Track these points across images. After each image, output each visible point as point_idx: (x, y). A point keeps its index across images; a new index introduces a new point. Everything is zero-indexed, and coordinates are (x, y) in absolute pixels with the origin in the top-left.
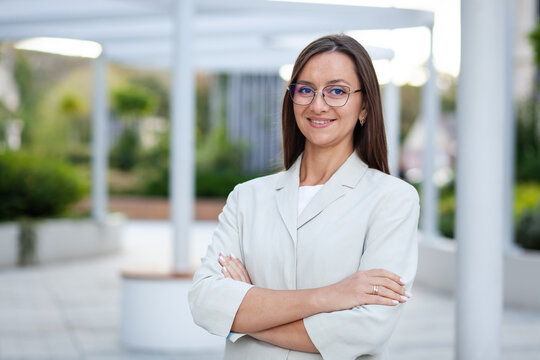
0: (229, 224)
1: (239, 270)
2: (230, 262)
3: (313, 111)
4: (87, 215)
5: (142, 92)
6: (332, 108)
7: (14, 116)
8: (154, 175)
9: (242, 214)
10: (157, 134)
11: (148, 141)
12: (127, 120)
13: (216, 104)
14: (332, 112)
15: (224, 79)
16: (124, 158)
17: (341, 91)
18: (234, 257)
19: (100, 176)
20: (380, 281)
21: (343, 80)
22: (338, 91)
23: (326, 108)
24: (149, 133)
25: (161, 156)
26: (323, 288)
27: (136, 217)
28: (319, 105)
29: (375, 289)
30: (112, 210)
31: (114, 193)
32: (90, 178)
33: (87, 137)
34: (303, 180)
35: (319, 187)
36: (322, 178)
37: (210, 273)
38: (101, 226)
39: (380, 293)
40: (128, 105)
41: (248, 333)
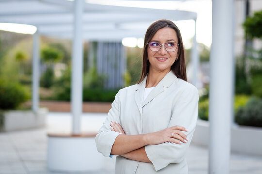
3: (160, 54)
4: (29, 108)
5: (55, 50)
6: (168, 52)
8: (61, 90)
10: (62, 71)
11: (58, 74)
12: (48, 64)
13: (91, 57)
14: (168, 54)
15: (95, 44)
16: (47, 82)
19: (36, 91)
23: (166, 53)
24: (59, 71)
27: (53, 110)
30: (41, 106)
31: (42, 99)
32: (31, 91)
33: (29, 72)
36: (155, 84)
38: (36, 114)
40: (49, 56)
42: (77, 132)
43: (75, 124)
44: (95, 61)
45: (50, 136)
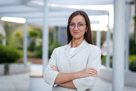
0: (53, 58)
1: (56, 69)
2: (54, 67)
7: (4, 38)
9: (56, 55)
18: (54, 65)
20: (92, 70)
21: (82, 22)
22: (81, 25)
26: (77, 72)
28: (76, 28)
29: (91, 72)
34: (72, 47)
35: (76, 48)
36: (77, 46)
37: (49, 69)
39: (92, 73)
41: (59, 84)
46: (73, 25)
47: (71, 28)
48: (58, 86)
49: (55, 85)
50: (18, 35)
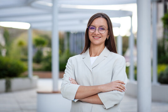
3: (95, 34)
4: (27, 76)
5: (43, 39)
8: (47, 64)
10: (48, 52)
11: (45, 54)
12: (39, 48)
13: (66, 43)
15: (68, 34)
16: (38, 59)
17: (103, 29)
19: (30, 65)
21: (104, 26)
22: (102, 29)
23: (99, 34)
24: (45, 52)
25: (49, 59)
27: (41, 77)
28: (97, 32)
30: (34, 75)
31: (35, 70)
32: (27, 65)
33: (26, 54)
38: (31, 79)
39: (119, 87)
40: (39, 43)
42: (56, 90)
43: (55, 85)
44: (69, 45)
45: (39, 93)
46: (93, 28)
47: (91, 31)
48: (79, 101)
49: (76, 101)
50: (21, 44)
